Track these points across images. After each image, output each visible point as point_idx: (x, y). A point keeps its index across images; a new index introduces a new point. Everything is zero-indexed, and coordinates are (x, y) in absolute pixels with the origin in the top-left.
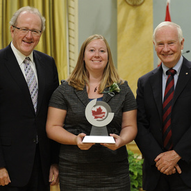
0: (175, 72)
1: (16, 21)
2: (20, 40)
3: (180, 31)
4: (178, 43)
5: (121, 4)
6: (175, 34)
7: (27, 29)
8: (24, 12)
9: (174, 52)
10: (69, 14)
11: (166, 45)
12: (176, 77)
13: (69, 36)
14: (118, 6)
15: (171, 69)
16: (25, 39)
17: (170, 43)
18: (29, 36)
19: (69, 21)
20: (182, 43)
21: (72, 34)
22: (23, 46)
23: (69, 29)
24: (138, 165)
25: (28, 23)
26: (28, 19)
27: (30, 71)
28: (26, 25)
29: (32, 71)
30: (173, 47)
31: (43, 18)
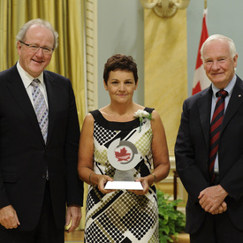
0: (227, 94)
1: (24, 36)
2: (29, 59)
3: (232, 45)
4: (230, 60)
5: (149, 16)
6: (227, 49)
7: (37, 46)
8: (33, 26)
9: (225, 70)
10: (87, 27)
11: (215, 61)
12: (227, 100)
13: (87, 54)
14: (145, 18)
15: (222, 90)
16: (35, 58)
17: (220, 59)
18: (40, 54)
19: (87, 36)
20: (235, 60)
21: (90, 51)
22: (32, 66)
23: (87, 45)
24: (169, 207)
25: (39, 38)
26: (39, 34)
27: (39, 96)
28: (36, 41)
29: (42, 95)
30: (224, 64)
31: (56, 33)
